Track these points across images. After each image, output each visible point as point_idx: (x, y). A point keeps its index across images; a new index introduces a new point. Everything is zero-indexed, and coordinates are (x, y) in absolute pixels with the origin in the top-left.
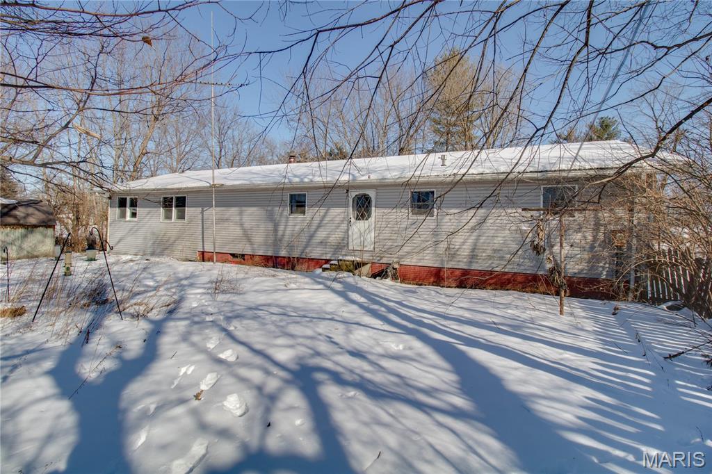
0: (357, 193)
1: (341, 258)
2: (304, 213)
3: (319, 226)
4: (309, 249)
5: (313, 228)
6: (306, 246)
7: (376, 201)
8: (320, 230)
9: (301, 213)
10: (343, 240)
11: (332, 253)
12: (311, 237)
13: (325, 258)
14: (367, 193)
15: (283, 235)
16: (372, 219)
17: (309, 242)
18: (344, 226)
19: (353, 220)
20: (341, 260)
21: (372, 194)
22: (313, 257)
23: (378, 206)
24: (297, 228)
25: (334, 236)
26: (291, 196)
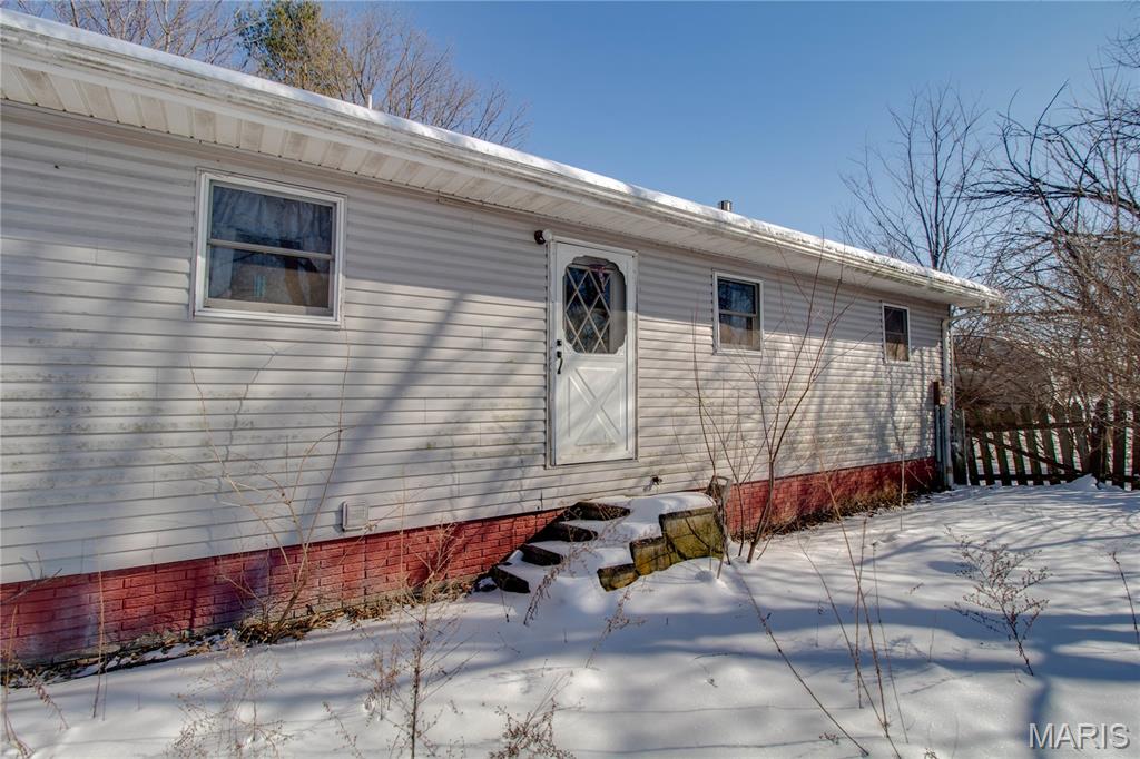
0: (581, 253)
1: (669, 506)
2: (320, 300)
3: (411, 375)
4: (357, 487)
5: (378, 383)
6: (335, 477)
7: (638, 292)
8: (424, 391)
9: (299, 300)
10: (528, 429)
11: (479, 489)
12: (369, 426)
13: (448, 518)
14: (612, 258)
15: (146, 430)
16: (626, 352)
17: (350, 455)
18: (531, 374)
19: (567, 349)
20: (672, 515)
21: (627, 262)
22: (383, 527)
23: (641, 307)
24: (265, 387)
25: (488, 415)
26: (220, 195)
